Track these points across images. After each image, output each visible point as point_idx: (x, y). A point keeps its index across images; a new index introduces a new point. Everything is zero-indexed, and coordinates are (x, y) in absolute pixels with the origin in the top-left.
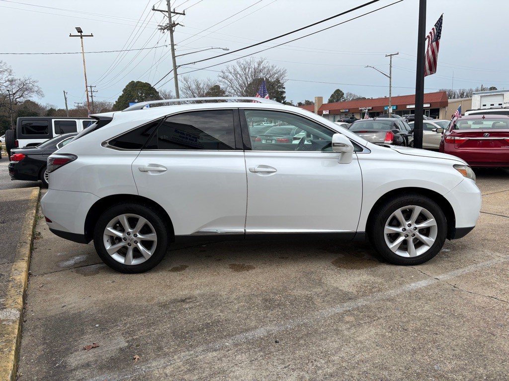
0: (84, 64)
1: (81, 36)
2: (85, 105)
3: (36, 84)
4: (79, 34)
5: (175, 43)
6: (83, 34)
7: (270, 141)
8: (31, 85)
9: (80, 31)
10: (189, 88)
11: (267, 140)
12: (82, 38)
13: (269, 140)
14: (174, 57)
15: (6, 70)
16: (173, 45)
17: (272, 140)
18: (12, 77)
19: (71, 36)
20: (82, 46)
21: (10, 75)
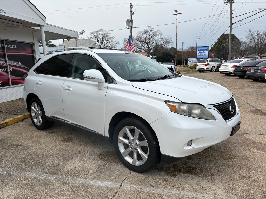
0: (177, 28)
1: (177, 14)
2: (189, 49)
3: (171, 39)
4: (176, 13)
5: (232, 10)
6: (178, 13)
7: (257, 71)
8: (169, 40)
9: (176, 11)
10: (252, 36)
11: (255, 69)
12: (177, 15)
13: (256, 69)
14: (231, 18)
15: (160, 34)
16: (231, 11)
17: (258, 70)
18: (162, 37)
19: (172, 15)
20: (177, 19)
21: (161, 36)
